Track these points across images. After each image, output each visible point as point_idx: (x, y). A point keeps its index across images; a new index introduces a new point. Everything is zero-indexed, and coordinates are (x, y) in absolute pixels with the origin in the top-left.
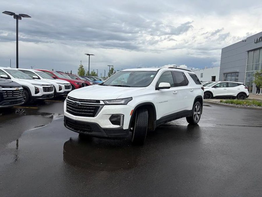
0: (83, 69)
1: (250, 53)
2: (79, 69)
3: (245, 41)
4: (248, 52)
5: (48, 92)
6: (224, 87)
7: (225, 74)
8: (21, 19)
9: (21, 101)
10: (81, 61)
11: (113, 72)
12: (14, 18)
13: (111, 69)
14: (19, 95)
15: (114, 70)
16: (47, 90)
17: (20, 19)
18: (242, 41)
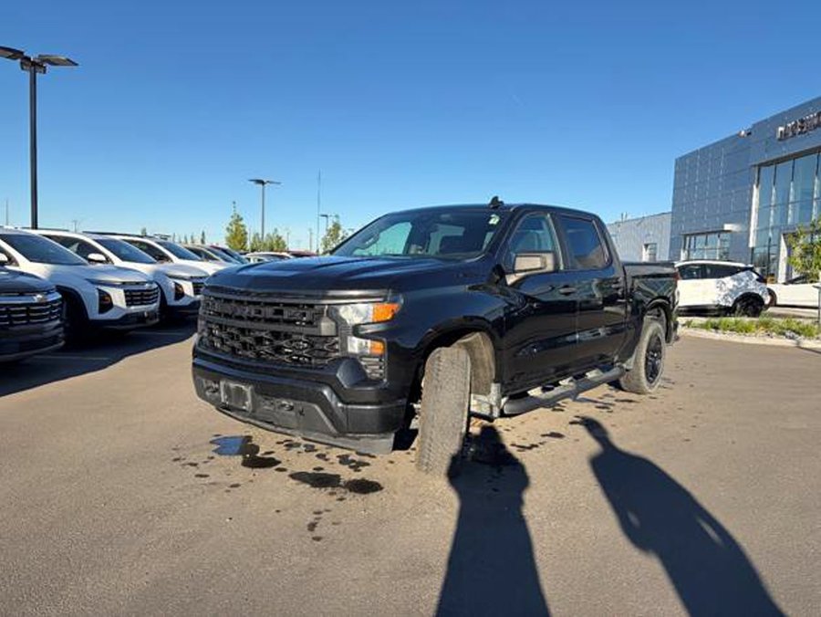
0: (242, 226)
1: (763, 169)
2: (228, 229)
3: (749, 134)
4: (755, 166)
5: (142, 304)
6: (691, 277)
7: (688, 239)
8: (45, 72)
9: (55, 339)
10: (234, 203)
11: (337, 236)
12: (22, 69)
13: (331, 226)
14: (51, 320)
15: (343, 228)
16: (137, 300)
17: (42, 70)
18: (738, 135)
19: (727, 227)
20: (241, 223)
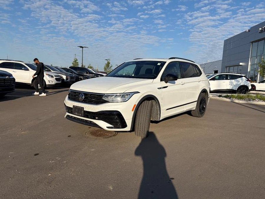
0: (77, 63)
1: (254, 43)
2: (73, 63)
3: (249, 31)
4: (252, 42)
7: (228, 68)
10: (75, 55)
11: (109, 66)
13: (107, 63)
15: (110, 63)
18: (246, 31)
19: (241, 64)
20: (77, 61)
